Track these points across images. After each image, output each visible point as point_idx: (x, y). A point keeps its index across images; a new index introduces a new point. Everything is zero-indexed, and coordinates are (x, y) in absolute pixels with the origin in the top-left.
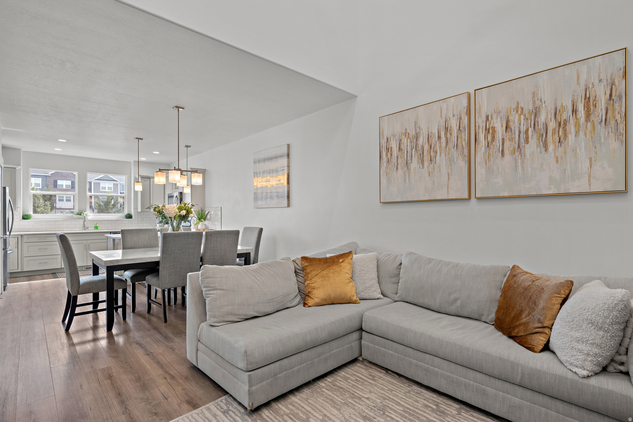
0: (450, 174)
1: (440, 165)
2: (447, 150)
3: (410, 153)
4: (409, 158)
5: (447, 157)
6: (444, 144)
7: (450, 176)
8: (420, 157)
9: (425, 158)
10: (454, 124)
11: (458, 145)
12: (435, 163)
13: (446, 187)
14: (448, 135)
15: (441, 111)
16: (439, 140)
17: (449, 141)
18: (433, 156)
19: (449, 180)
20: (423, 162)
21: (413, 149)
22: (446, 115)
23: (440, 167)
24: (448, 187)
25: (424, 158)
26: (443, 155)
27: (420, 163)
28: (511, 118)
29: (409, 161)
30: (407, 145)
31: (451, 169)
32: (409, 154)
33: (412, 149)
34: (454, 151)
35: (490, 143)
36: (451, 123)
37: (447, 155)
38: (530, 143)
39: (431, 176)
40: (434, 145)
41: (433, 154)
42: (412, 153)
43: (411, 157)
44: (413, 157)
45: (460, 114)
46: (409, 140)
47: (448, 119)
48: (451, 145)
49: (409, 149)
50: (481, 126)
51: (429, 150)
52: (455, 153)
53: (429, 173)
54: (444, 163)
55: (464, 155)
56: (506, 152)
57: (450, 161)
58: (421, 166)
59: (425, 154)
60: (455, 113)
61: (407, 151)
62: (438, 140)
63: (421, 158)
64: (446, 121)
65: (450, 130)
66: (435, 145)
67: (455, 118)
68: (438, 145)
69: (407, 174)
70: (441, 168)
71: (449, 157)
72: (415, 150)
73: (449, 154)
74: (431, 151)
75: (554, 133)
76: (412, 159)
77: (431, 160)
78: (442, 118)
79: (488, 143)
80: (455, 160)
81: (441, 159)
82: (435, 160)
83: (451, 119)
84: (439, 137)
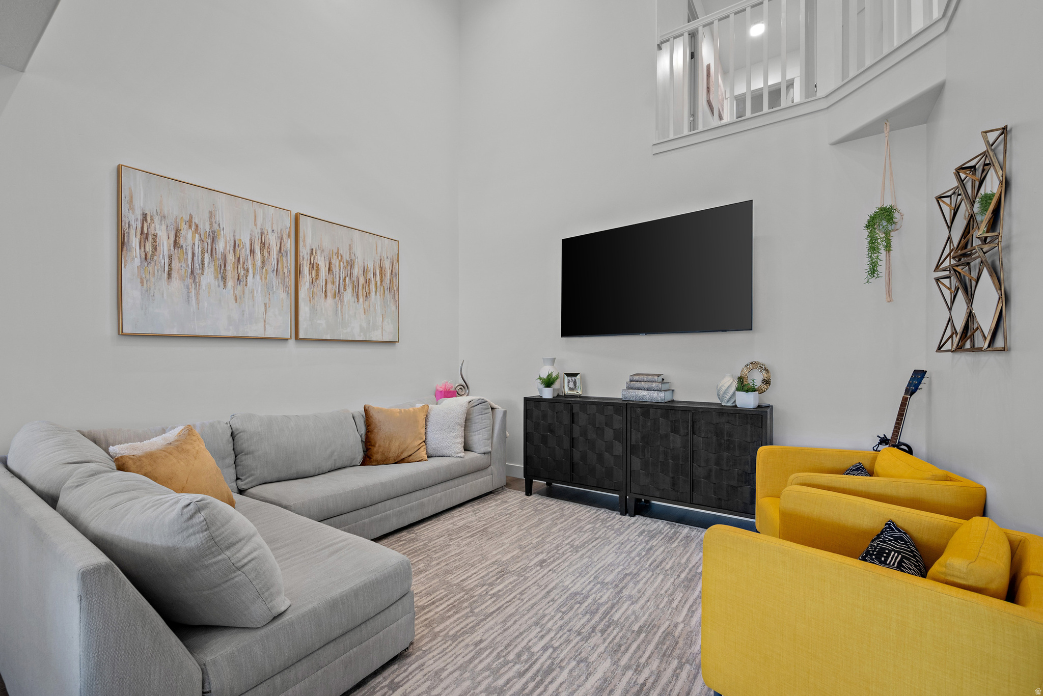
0: (267, 305)
1: (253, 290)
2: (264, 273)
3: (200, 258)
4: (197, 266)
5: (263, 281)
6: (259, 263)
7: (267, 307)
8: (220, 269)
9: (229, 274)
10: (273, 240)
11: (278, 271)
12: (246, 285)
13: (263, 321)
14: (266, 254)
15: (255, 217)
16: (252, 255)
17: (267, 262)
18: (242, 274)
19: (266, 313)
20: (224, 279)
21: (206, 254)
22: (262, 225)
23: (253, 293)
24: (265, 321)
25: (227, 274)
26: (258, 277)
27: (220, 279)
28: (333, 261)
29: (198, 271)
30: (194, 244)
31: (270, 299)
32: (197, 259)
33: (203, 253)
34: (272, 276)
35: (314, 280)
36: (269, 239)
37: (263, 278)
38: (347, 291)
39: (238, 302)
40: (244, 260)
41: (242, 272)
42: (203, 260)
43: (201, 265)
44: (206, 265)
45: (281, 233)
46: (197, 236)
47: (266, 233)
48: (268, 267)
49: (198, 251)
50: (305, 256)
51: (236, 264)
52: (275, 279)
53: (236, 297)
54: (259, 288)
55: (285, 286)
56: (329, 294)
57: (268, 288)
58: (222, 284)
59: (229, 267)
60: (275, 228)
61: (193, 254)
62: (250, 254)
63: (222, 271)
64: (262, 233)
65: (268, 248)
66: (246, 260)
67: (274, 236)
68: (250, 261)
69: (193, 291)
70: (255, 295)
71: (267, 283)
72: (210, 256)
73: (266, 278)
74: (239, 268)
75: (363, 288)
76: (203, 270)
77: (238, 279)
78: (256, 227)
79: (312, 280)
80: (274, 288)
81: (254, 281)
82: (245, 280)
83: (269, 234)
84: (252, 251)
